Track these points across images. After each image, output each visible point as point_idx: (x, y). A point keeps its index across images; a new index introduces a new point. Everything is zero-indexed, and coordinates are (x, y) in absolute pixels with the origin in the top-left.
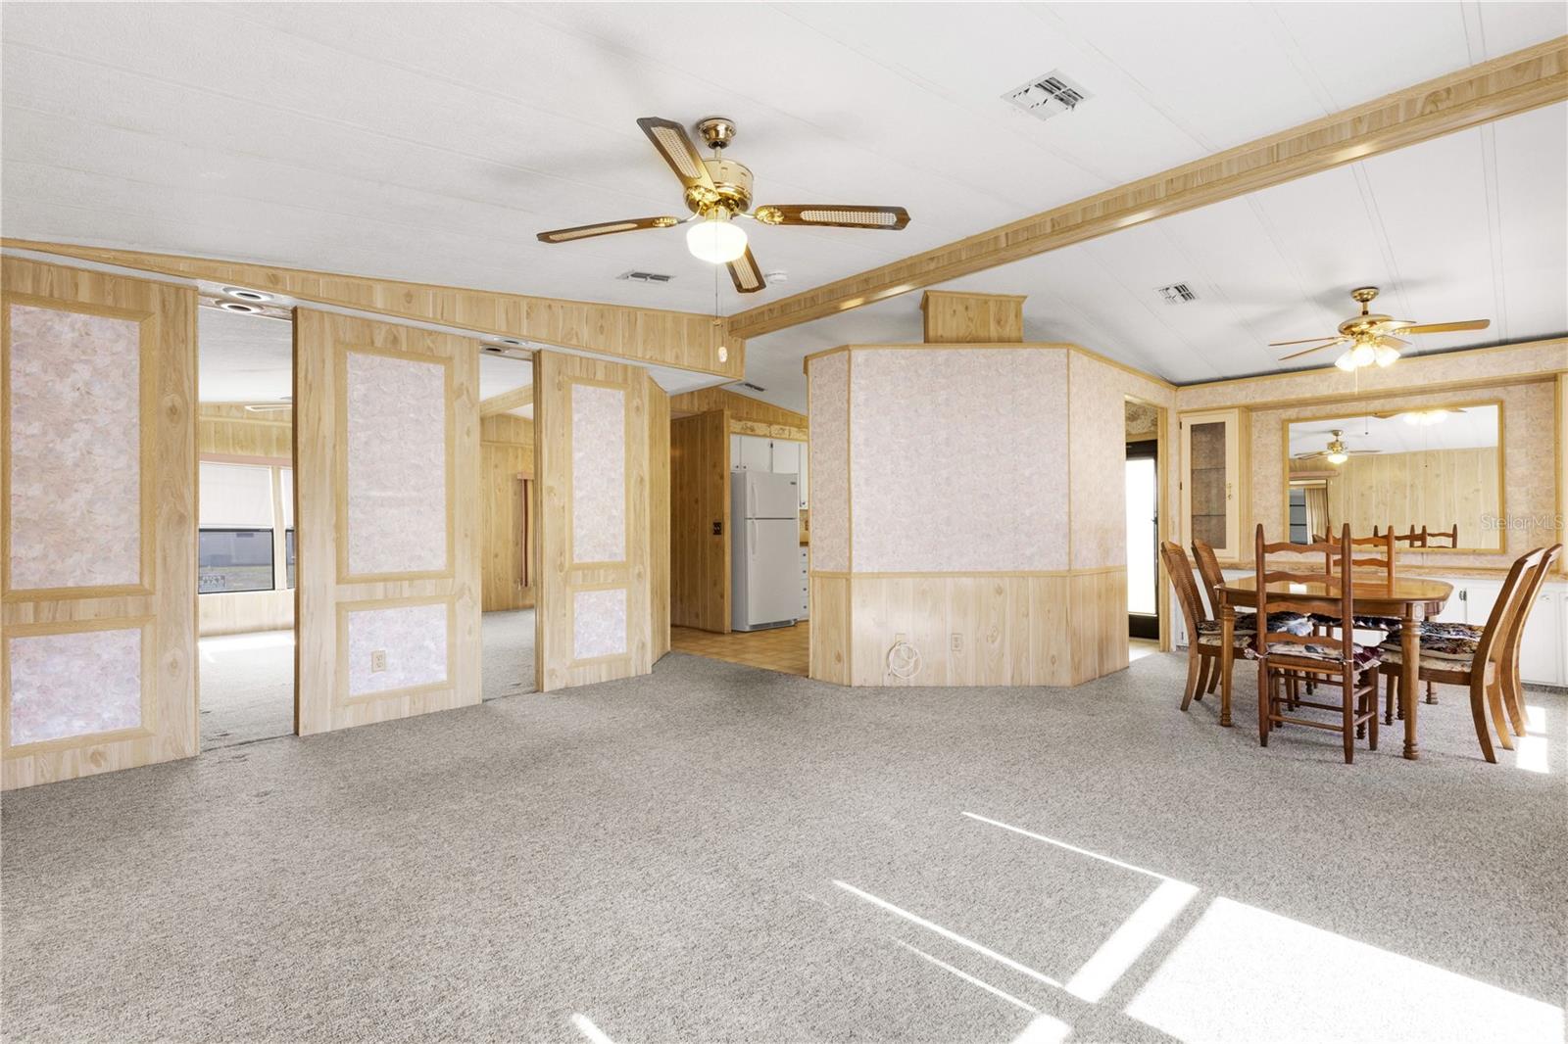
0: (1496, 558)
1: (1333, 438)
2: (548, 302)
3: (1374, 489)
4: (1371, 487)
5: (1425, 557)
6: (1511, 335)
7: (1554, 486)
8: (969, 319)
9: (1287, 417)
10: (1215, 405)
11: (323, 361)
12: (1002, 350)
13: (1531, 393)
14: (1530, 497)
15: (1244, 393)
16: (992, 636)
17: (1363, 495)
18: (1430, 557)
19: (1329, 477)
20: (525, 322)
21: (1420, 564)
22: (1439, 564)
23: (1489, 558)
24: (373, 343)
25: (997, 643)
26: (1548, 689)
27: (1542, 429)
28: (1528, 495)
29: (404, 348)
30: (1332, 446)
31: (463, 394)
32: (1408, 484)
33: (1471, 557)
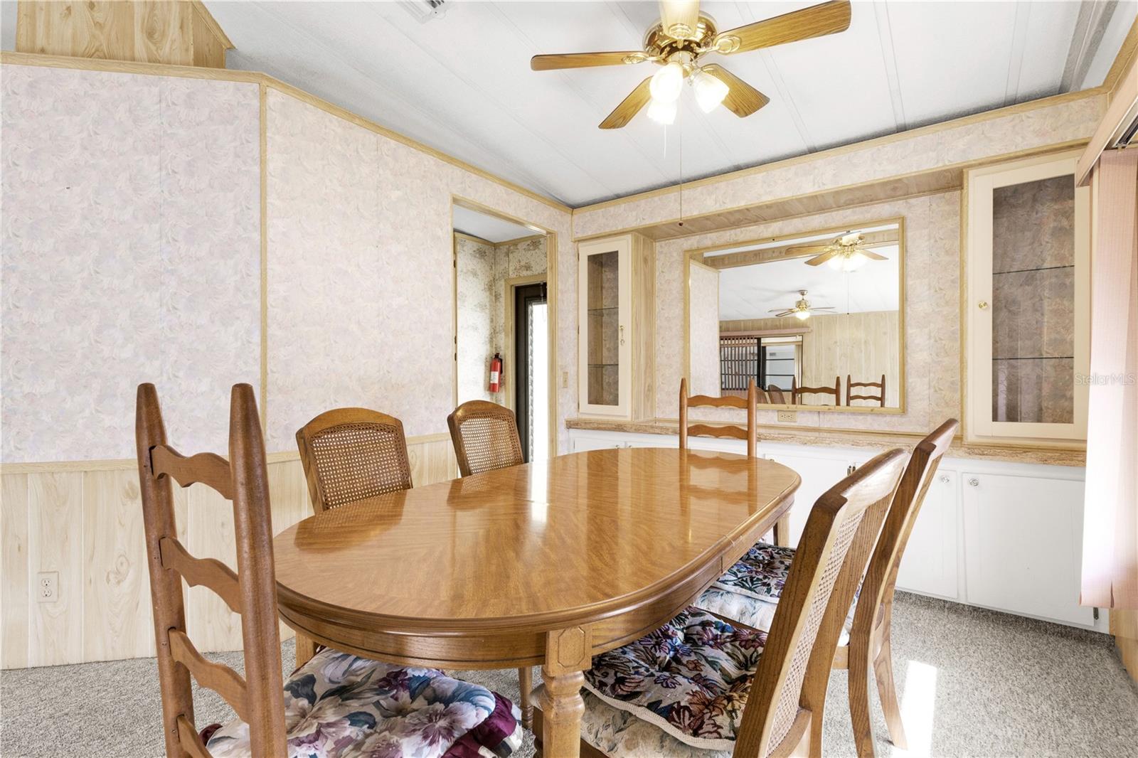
0: (895, 419)
1: (800, 297)
3: (838, 344)
4: (836, 342)
5: (821, 416)
6: (910, 118)
7: (958, 327)
8: (97, 24)
9: (689, 248)
10: (608, 230)
12: (140, 77)
13: (934, 206)
14: (932, 341)
15: (634, 213)
16: (118, 572)
17: (829, 349)
18: (828, 417)
19: (804, 333)
21: (816, 425)
22: (836, 426)
23: (888, 419)
25: (126, 585)
26: (947, 606)
27: (947, 252)
28: (930, 338)
30: (799, 304)
32: (863, 341)
33: (869, 418)
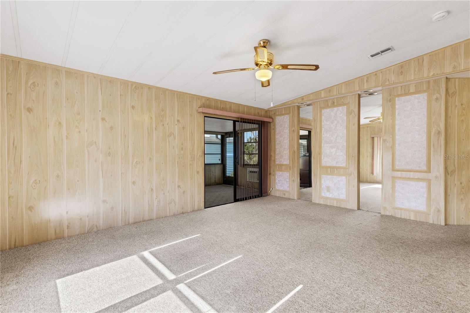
2: (375, 73)
11: (318, 113)
20: (365, 84)
24: (328, 105)
29: (336, 104)
31: (352, 113)
